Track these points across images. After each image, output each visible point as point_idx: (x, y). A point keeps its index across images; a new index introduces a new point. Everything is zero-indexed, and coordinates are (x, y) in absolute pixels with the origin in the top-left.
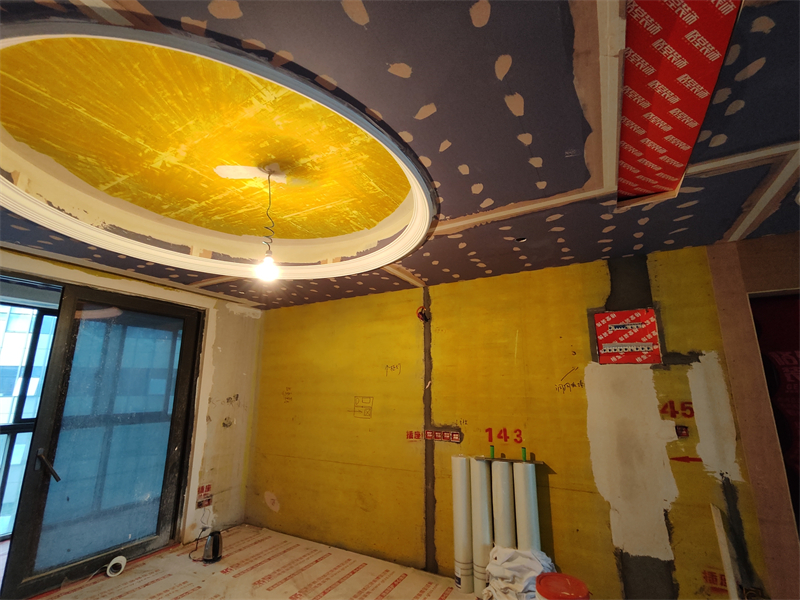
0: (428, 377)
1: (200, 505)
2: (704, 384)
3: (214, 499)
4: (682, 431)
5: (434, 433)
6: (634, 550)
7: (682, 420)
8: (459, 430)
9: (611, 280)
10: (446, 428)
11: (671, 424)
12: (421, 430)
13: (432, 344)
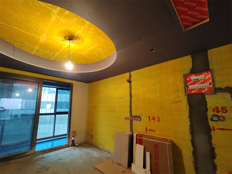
0: (131, 100)
3: (77, 134)
4: (222, 118)
5: (133, 118)
7: (221, 114)
8: (140, 117)
10: (136, 116)
12: (129, 117)
13: (132, 90)
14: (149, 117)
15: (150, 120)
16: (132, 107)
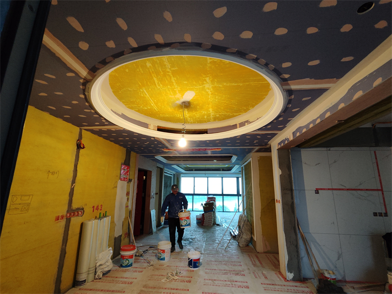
0: (74, 182)
2: (131, 187)
4: (128, 199)
5: (73, 212)
7: (128, 196)
8: (83, 209)
9: (126, 155)
10: (78, 209)
12: (65, 213)
13: (79, 162)
14: (94, 207)
15: (93, 211)
16: (73, 194)
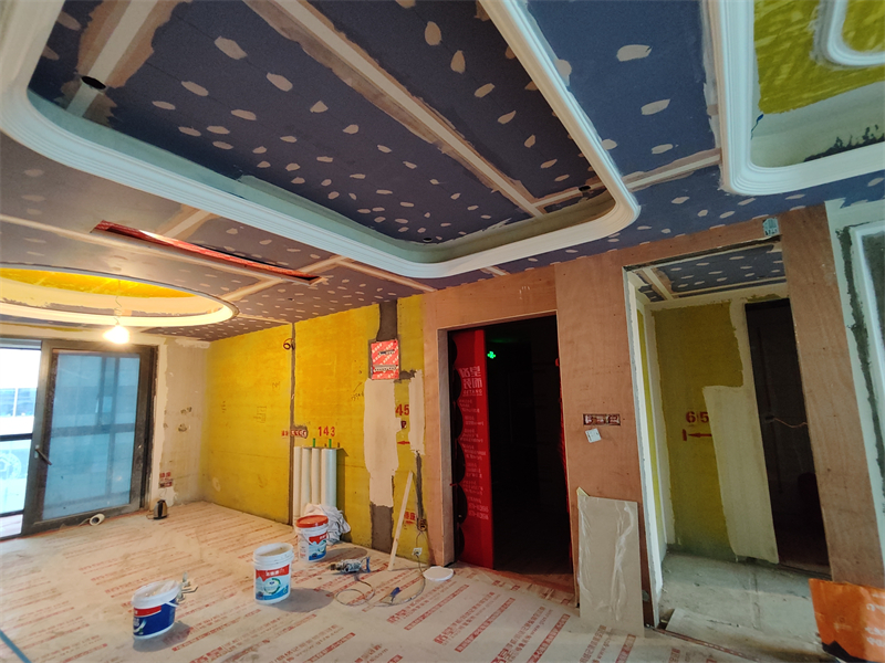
0: (293, 392)
1: (162, 486)
2: (415, 391)
3: (174, 482)
4: (404, 424)
5: (296, 431)
6: (378, 504)
7: (404, 417)
8: (306, 428)
9: (381, 319)
10: (300, 427)
11: (400, 419)
12: (289, 430)
13: (295, 367)
14: (320, 428)
15: (320, 435)
